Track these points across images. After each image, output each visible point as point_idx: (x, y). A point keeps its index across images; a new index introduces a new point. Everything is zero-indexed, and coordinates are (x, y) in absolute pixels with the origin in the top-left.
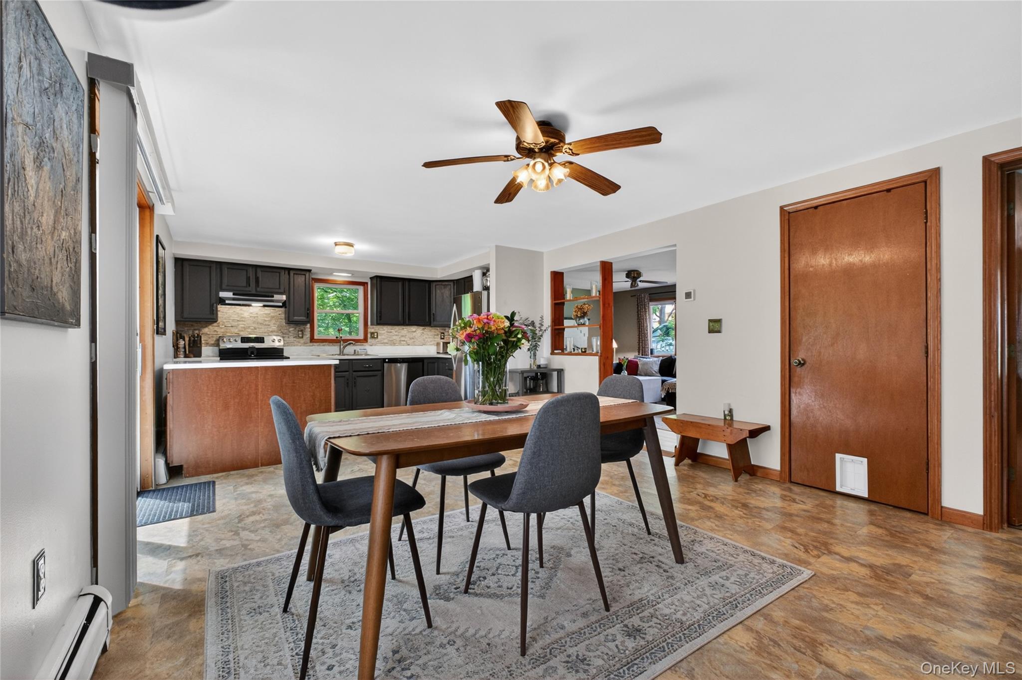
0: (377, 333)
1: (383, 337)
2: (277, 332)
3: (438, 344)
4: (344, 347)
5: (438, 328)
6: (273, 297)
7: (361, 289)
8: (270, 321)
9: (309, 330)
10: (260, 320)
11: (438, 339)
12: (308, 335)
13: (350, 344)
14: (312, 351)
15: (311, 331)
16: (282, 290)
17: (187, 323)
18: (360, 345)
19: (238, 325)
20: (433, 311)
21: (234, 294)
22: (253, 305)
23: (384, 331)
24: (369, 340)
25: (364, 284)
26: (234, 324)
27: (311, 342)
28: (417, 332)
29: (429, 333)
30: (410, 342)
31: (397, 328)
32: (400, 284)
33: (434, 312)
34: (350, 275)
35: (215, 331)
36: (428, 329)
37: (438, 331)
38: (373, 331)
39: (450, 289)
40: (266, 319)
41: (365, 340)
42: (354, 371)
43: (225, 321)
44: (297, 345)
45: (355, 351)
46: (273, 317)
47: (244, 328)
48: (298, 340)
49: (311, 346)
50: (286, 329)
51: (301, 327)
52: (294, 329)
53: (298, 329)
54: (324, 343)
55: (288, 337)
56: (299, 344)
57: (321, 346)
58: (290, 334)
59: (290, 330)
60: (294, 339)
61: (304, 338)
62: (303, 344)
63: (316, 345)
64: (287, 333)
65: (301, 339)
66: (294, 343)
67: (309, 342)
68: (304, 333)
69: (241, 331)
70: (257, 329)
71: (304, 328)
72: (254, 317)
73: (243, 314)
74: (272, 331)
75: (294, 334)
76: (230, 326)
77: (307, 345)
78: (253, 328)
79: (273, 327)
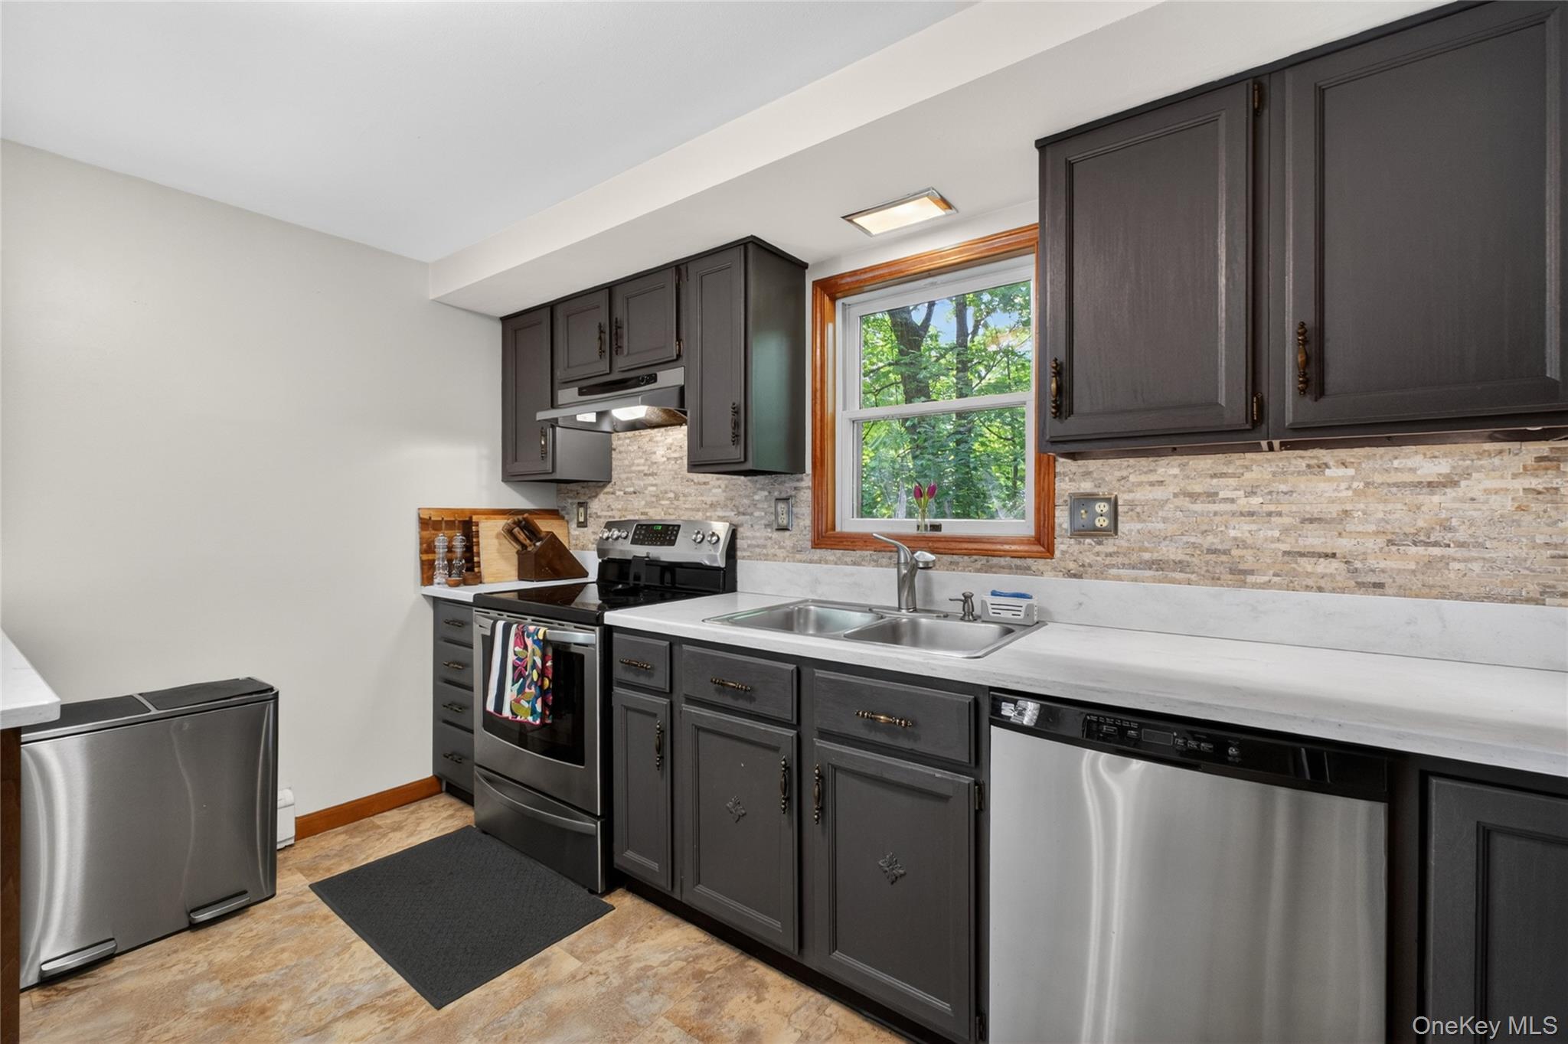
0: (1113, 503)
1: (1155, 526)
6: (653, 379)
9: (810, 495)
12: (808, 518)
14: (817, 581)
15: (815, 501)
16: (672, 351)
19: (645, 486)
21: (580, 392)
23: (1161, 491)
24: (1061, 544)
26: (641, 483)
27: (817, 547)
30: (1389, 564)
35: (608, 507)
38: (1084, 487)
41: (1041, 545)
42: (820, 733)
43: (623, 477)
47: (657, 496)
48: (776, 535)
49: (816, 563)
50: (747, 497)
51: (787, 485)
52: (766, 493)
53: (776, 494)
54: (859, 553)
55: (752, 526)
56: (781, 553)
57: (846, 564)
58: (757, 514)
59: (757, 497)
60: (767, 532)
61: (795, 530)
62: (793, 553)
63: (832, 558)
64: (749, 511)
65: (787, 533)
66: (765, 547)
67: (809, 544)
68: (794, 509)
69: (651, 504)
70: (681, 498)
71: (796, 489)
72: (676, 459)
73: (655, 453)
74: (712, 504)
75: (766, 513)
76: (632, 490)
77: (803, 556)
78: (672, 496)
79: (714, 491)
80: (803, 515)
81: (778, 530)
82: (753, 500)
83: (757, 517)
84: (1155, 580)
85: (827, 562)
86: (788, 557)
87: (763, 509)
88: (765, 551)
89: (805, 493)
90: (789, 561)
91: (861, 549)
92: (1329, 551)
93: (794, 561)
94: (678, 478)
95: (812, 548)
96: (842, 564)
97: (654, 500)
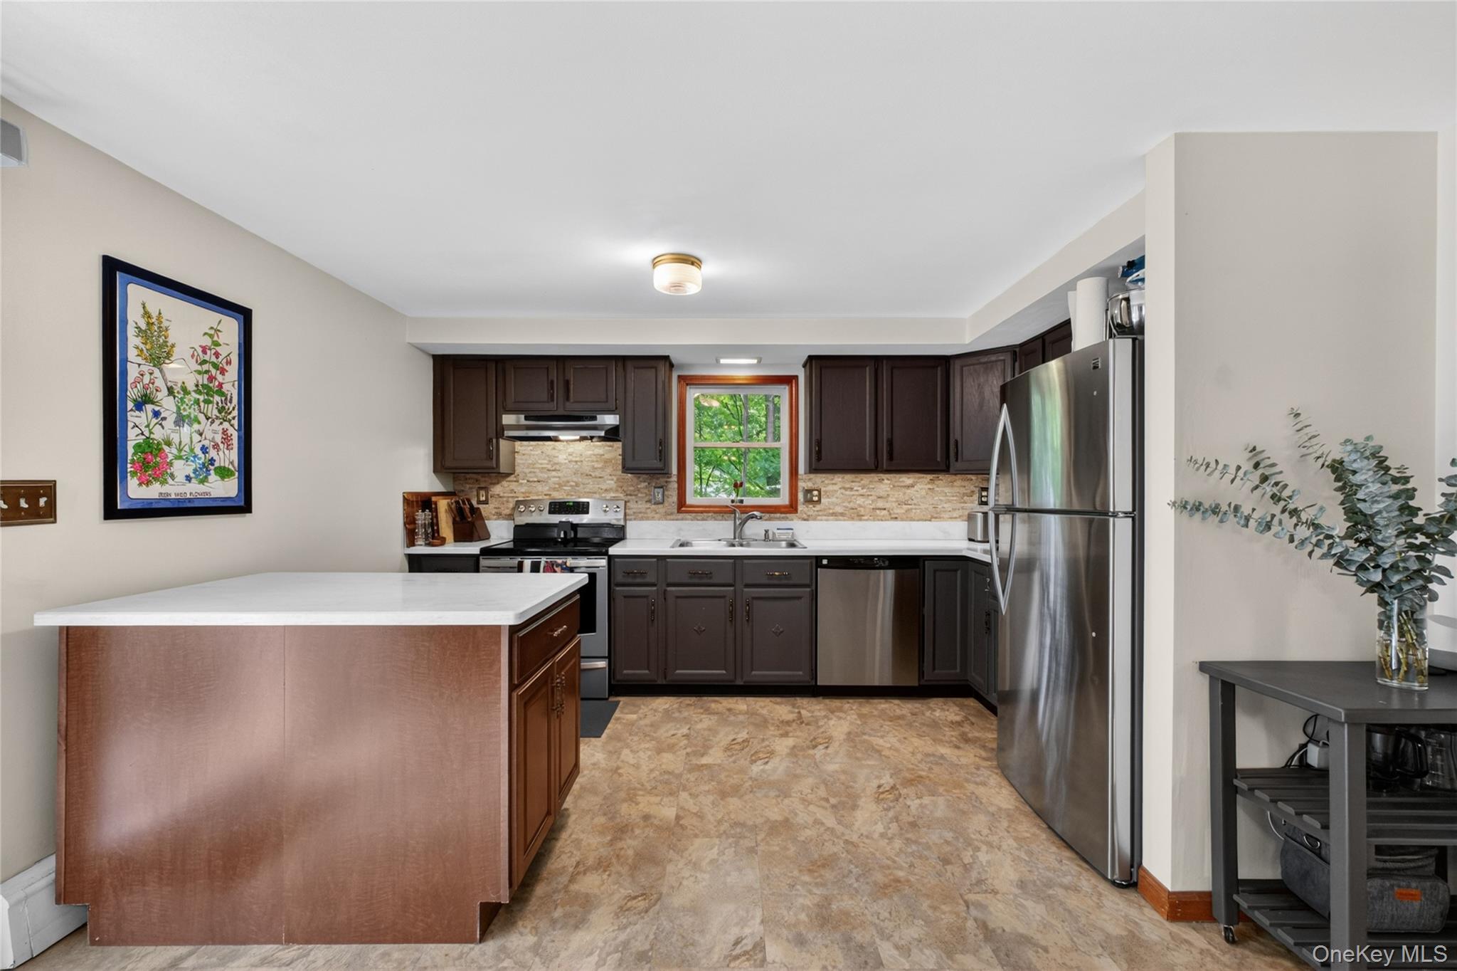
0: (819, 491)
1: (834, 500)
2: (617, 491)
3: (971, 518)
4: (744, 522)
5: (973, 477)
6: (594, 418)
7: (783, 391)
8: (603, 469)
9: (676, 485)
10: (586, 467)
11: (973, 505)
12: (673, 497)
13: (753, 517)
14: (680, 529)
15: (679, 489)
16: (612, 405)
17: (468, 476)
18: (779, 519)
19: (549, 478)
20: (955, 434)
21: (526, 418)
22: (561, 438)
23: (835, 487)
24: (800, 508)
25: (789, 380)
26: (544, 476)
27: (678, 512)
28: (918, 487)
29: (947, 490)
30: (899, 511)
31: (866, 479)
32: (868, 373)
33: (958, 436)
34: (755, 361)
35: (512, 491)
36: (945, 478)
37: (970, 484)
38: (809, 485)
39: (1004, 371)
40: (596, 465)
41: (792, 508)
42: (747, 586)
43: (527, 471)
44: (653, 518)
45: (767, 531)
47: (559, 484)
48: (654, 507)
49: (680, 520)
50: (633, 486)
51: (659, 480)
52: (647, 484)
53: (653, 484)
54: (705, 514)
55: (636, 502)
56: (657, 516)
57: (699, 520)
58: (640, 495)
59: (639, 486)
60: (648, 505)
61: (666, 503)
62: (664, 516)
63: (689, 517)
64: (634, 493)
65: (661, 505)
66: (645, 513)
67: (675, 511)
68: (666, 493)
69: (554, 489)
70: (582, 486)
71: (667, 482)
72: (576, 462)
73: (557, 457)
74: (606, 490)
75: (647, 495)
76: (536, 480)
77: (672, 517)
78: (574, 484)
79: (608, 482)
80: (671, 495)
81: (656, 504)
82: (636, 487)
83: (640, 497)
84: (834, 520)
85: (686, 520)
86: (662, 518)
87: (643, 492)
88: (645, 515)
89: (672, 484)
90: (662, 520)
92: (884, 507)
93: (665, 520)
94: (578, 473)
96: (694, 521)
97: (557, 486)
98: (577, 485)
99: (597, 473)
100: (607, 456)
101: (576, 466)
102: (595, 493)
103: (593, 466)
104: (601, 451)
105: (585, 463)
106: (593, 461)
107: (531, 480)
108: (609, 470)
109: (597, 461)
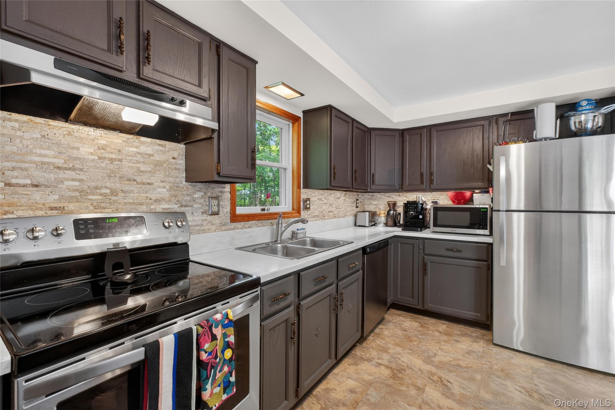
0: (310, 201)
1: (315, 206)
2: (169, 201)
9: (229, 196)
10: (127, 169)
11: (355, 208)
14: (234, 239)
15: (231, 199)
24: (302, 213)
25: (294, 119)
26: (39, 176)
28: (341, 198)
29: (349, 200)
31: (326, 193)
36: (348, 194)
38: (305, 196)
40: (143, 167)
41: (298, 213)
44: (209, 230)
45: (293, 232)
46: (158, 164)
48: (210, 218)
49: (233, 230)
50: (188, 195)
51: (216, 190)
52: (203, 194)
53: (209, 194)
54: (251, 222)
55: (192, 213)
56: (213, 228)
57: (246, 228)
58: (196, 206)
59: (196, 196)
60: (204, 216)
61: (221, 213)
62: (220, 226)
63: (240, 226)
64: (189, 204)
65: (216, 216)
66: (202, 225)
67: (229, 221)
68: (221, 203)
69: (71, 199)
70: (121, 194)
71: (221, 192)
72: (112, 160)
73: (78, 149)
74: (156, 201)
75: (202, 205)
76: (28, 182)
77: (227, 227)
78: (108, 191)
79: (159, 190)
80: (225, 206)
81: (212, 215)
82: (193, 198)
83: (196, 208)
84: (316, 220)
85: (238, 229)
86: (217, 229)
87: (200, 203)
88: (202, 228)
89: (227, 194)
90: (218, 231)
91: (252, 220)
92: (331, 211)
93: (221, 231)
94: (115, 176)
95: (231, 222)
96: (244, 228)
97: (77, 194)
98: (114, 192)
99: (145, 178)
100: (157, 157)
101: (112, 166)
102: (140, 204)
103: (138, 169)
104: (149, 151)
105: (125, 163)
106: (138, 162)
107: (14, 181)
108: (160, 175)
109: (144, 163)
